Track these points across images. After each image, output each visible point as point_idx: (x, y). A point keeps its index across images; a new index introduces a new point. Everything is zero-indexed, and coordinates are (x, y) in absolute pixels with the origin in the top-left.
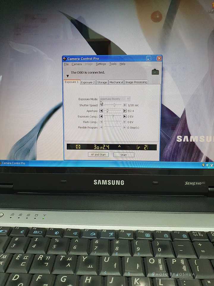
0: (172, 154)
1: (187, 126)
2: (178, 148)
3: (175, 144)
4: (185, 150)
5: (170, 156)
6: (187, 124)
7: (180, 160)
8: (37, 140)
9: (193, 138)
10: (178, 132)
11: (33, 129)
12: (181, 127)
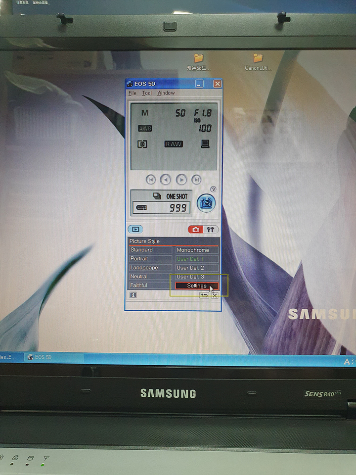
0: (281, 340)
1: (306, 291)
2: (292, 330)
3: (286, 323)
4: (304, 335)
5: (278, 344)
6: (306, 288)
7: (295, 352)
8: (39, 316)
9: (318, 314)
10: (290, 302)
11: (32, 296)
12: (295, 293)
